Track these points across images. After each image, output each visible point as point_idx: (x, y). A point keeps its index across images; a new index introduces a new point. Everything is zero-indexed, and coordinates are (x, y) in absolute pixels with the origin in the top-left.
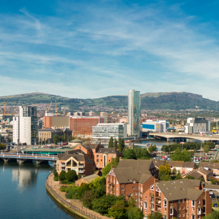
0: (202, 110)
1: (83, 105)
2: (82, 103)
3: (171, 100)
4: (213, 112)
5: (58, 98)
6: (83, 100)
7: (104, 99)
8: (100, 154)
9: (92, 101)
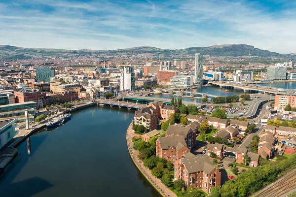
0: (253, 57)
1: (173, 54)
2: (172, 52)
3: (231, 50)
4: (261, 59)
5: (157, 50)
6: (173, 51)
7: (186, 49)
8: (164, 110)
9: (179, 51)
